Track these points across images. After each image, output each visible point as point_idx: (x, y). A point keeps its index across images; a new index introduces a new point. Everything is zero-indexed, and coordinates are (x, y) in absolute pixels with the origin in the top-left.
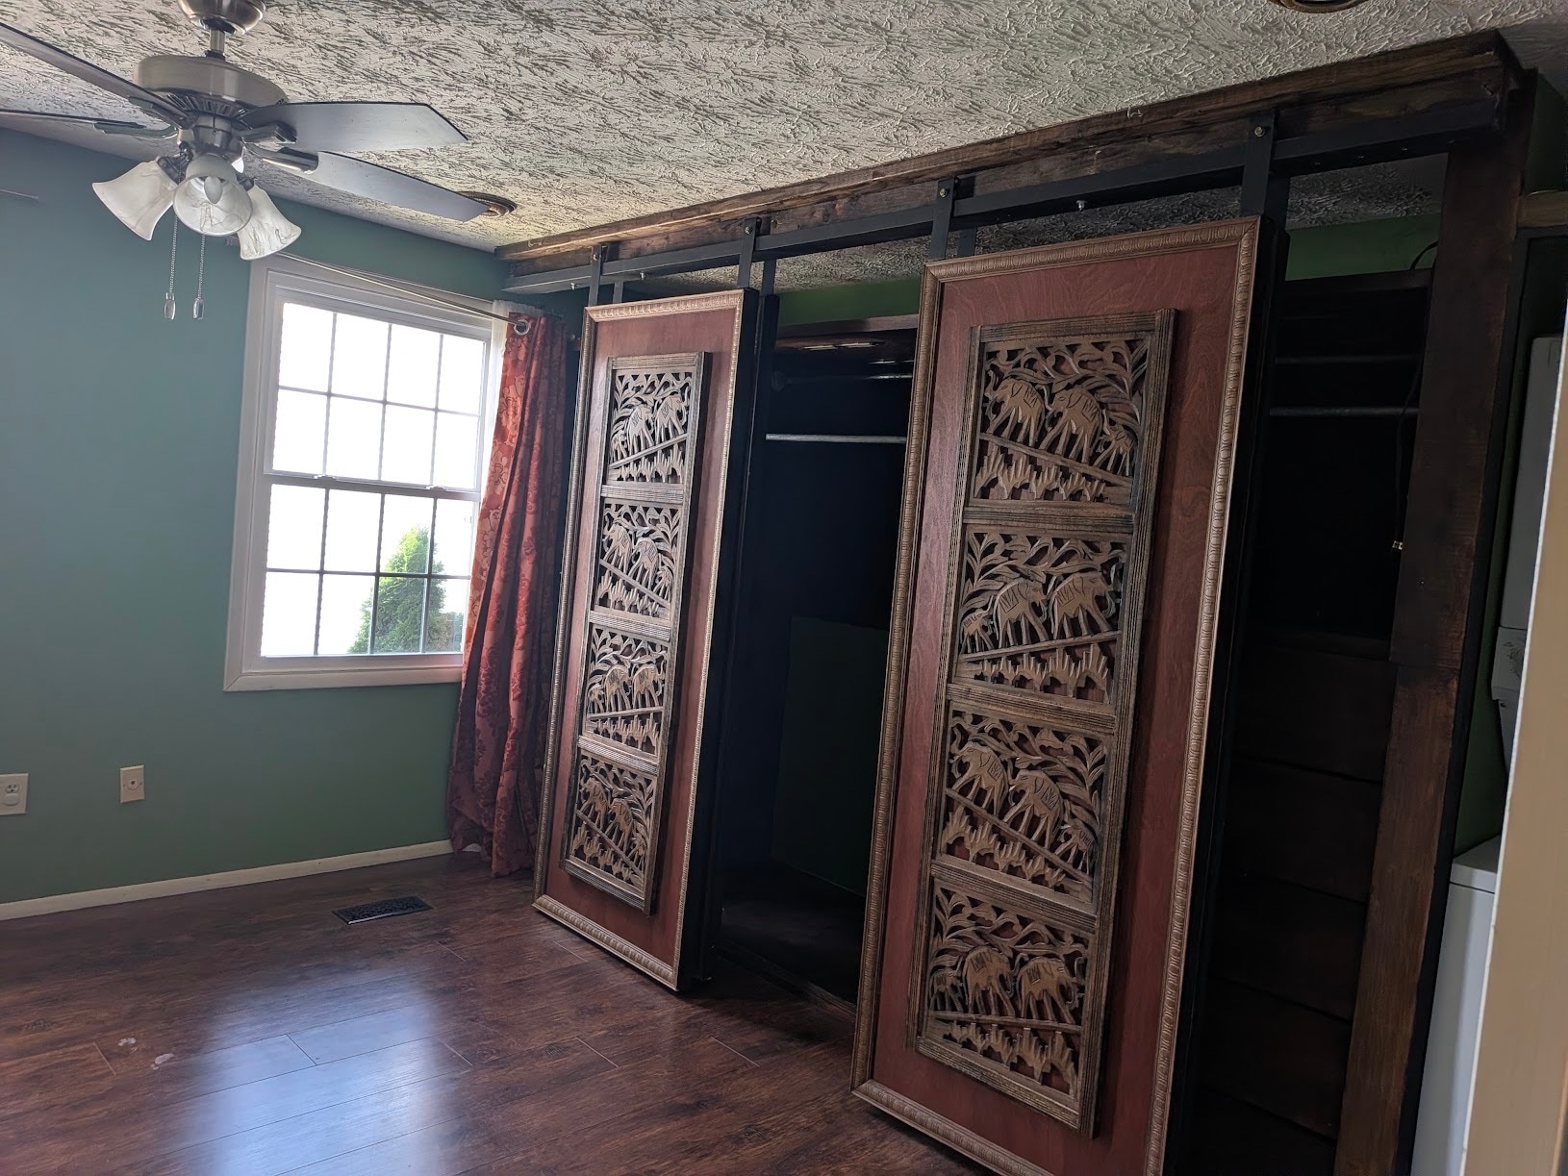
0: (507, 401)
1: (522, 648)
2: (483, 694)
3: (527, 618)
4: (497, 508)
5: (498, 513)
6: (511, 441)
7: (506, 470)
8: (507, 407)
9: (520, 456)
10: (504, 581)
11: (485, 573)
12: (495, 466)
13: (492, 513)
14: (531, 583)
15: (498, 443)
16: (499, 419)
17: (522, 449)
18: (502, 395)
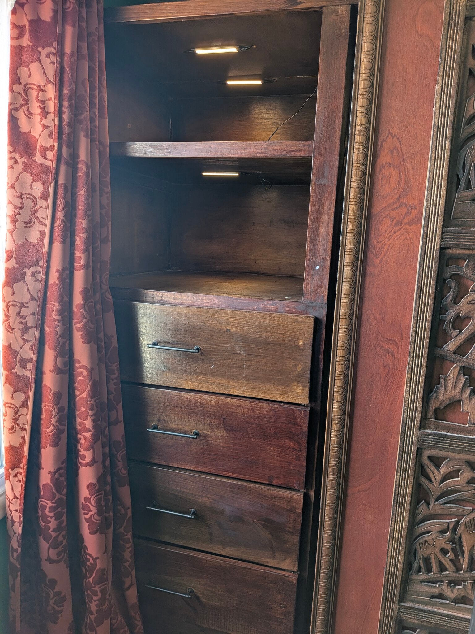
0: (26, 89)
1: (93, 462)
2: (54, 534)
3: (93, 421)
4: (36, 264)
5: (39, 272)
6: (45, 157)
7: (42, 203)
8: (27, 102)
9: (61, 180)
10: (57, 371)
11: (29, 365)
12: (20, 196)
13: (29, 272)
14: (91, 370)
15: (21, 160)
16: (13, 122)
17: (63, 168)
18: (15, 79)
